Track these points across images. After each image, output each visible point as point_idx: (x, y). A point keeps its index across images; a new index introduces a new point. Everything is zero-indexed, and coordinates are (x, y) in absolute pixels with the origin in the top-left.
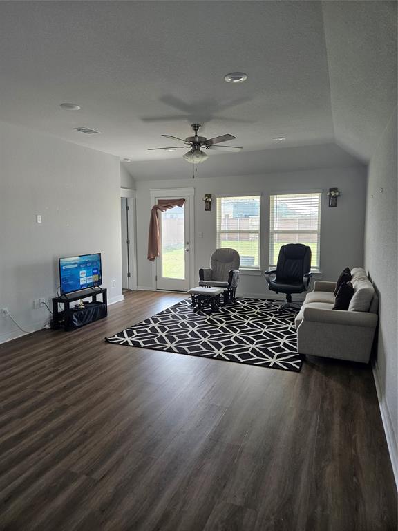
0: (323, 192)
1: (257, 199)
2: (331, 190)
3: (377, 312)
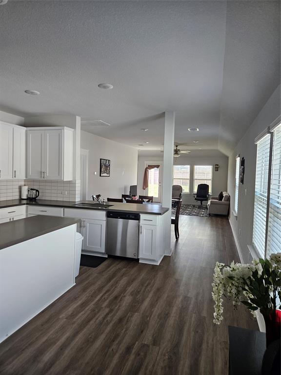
0: (213, 166)
1: (189, 166)
2: (216, 165)
3: (230, 201)
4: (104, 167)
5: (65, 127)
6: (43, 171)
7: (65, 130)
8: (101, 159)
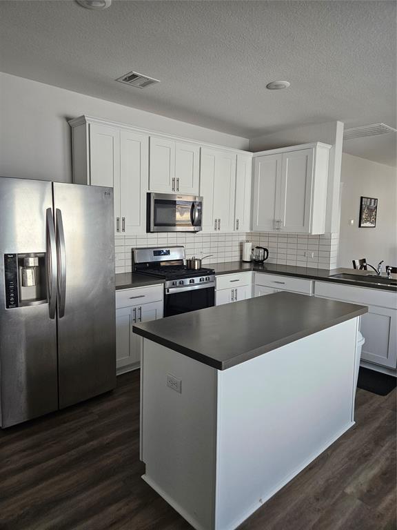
4: (367, 210)
5: (319, 144)
6: (277, 219)
7: (318, 149)
8: (362, 198)
